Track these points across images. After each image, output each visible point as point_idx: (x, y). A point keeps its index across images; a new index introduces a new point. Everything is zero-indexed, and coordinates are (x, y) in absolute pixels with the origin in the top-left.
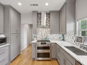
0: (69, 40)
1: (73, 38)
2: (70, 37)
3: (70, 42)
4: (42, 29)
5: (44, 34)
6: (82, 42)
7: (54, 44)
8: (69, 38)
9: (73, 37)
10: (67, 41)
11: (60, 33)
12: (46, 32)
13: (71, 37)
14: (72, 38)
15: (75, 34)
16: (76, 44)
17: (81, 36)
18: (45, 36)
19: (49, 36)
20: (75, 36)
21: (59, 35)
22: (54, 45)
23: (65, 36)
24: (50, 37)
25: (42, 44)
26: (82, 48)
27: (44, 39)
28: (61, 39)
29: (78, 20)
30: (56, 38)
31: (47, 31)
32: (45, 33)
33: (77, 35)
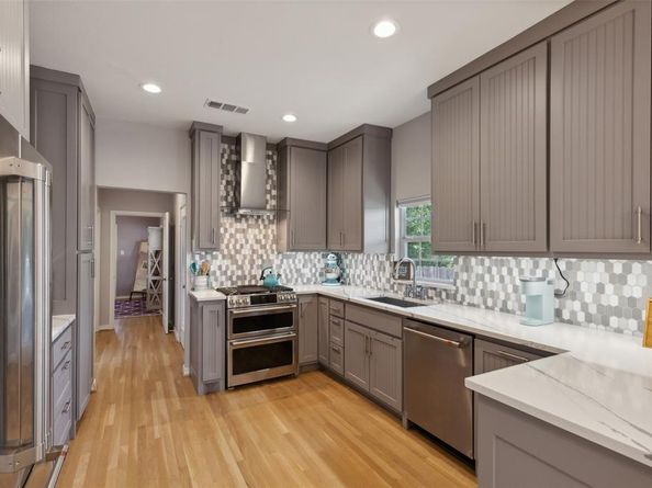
0: (369, 278)
1: (381, 267)
2: (372, 262)
3: (369, 283)
4: (238, 226)
5: (246, 251)
6: (409, 279)
7: (308, 299)
8: (368, 268)
9: (381, 263)
10: (358, 282)
11: (331, 246)
12: (258, 242)
13: (376, 263)
14: (379, 269)
15: (390, 251)
16: (392, 287)
17: (406, 259)
18: (252, 262)
19: (277, 262)
20: (388, 258)
21: (319, 256)
22: (311, 303)
23: (346, 262)
24: (280, 267)
25: (254, 301)
26: (411, 295)
27: (247, 283)
28: (333, 276)
29: (398, 204)
30: (306, 271)
31: (265, 237)
32: (256, 247)
33: (395, 256)
